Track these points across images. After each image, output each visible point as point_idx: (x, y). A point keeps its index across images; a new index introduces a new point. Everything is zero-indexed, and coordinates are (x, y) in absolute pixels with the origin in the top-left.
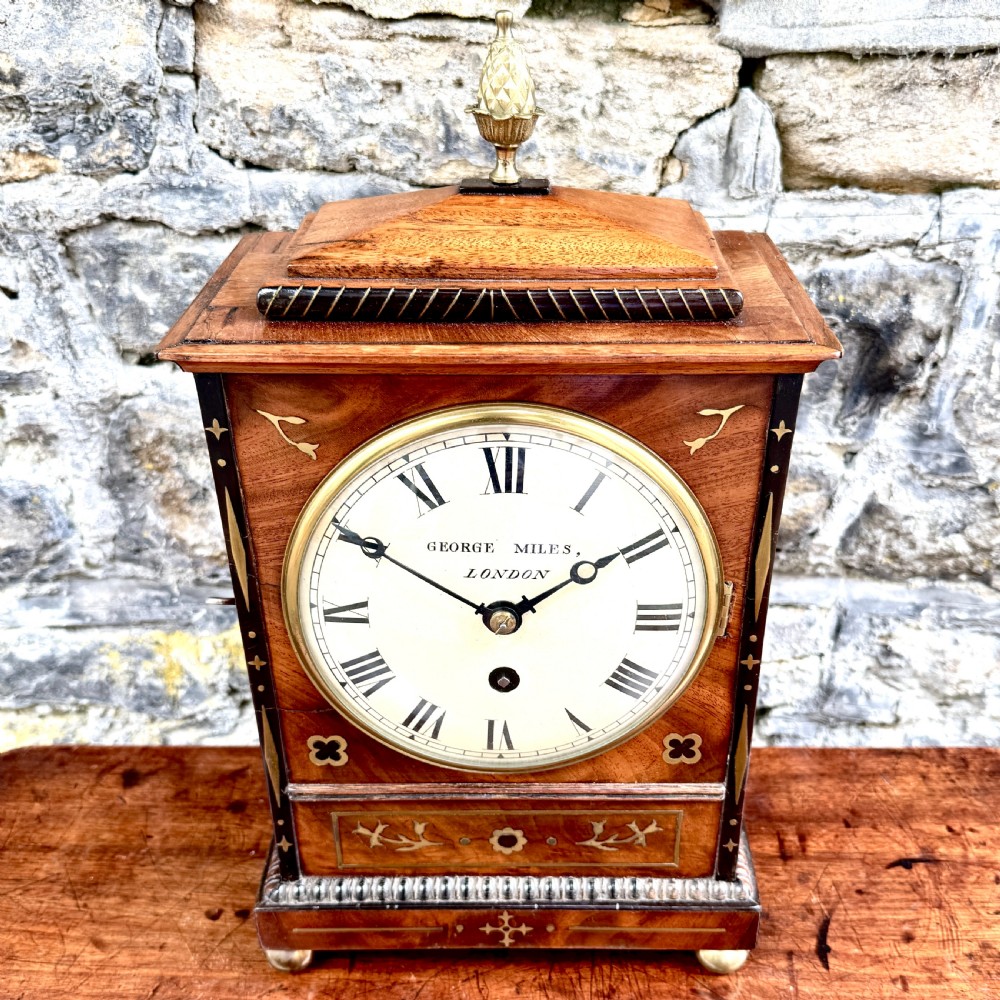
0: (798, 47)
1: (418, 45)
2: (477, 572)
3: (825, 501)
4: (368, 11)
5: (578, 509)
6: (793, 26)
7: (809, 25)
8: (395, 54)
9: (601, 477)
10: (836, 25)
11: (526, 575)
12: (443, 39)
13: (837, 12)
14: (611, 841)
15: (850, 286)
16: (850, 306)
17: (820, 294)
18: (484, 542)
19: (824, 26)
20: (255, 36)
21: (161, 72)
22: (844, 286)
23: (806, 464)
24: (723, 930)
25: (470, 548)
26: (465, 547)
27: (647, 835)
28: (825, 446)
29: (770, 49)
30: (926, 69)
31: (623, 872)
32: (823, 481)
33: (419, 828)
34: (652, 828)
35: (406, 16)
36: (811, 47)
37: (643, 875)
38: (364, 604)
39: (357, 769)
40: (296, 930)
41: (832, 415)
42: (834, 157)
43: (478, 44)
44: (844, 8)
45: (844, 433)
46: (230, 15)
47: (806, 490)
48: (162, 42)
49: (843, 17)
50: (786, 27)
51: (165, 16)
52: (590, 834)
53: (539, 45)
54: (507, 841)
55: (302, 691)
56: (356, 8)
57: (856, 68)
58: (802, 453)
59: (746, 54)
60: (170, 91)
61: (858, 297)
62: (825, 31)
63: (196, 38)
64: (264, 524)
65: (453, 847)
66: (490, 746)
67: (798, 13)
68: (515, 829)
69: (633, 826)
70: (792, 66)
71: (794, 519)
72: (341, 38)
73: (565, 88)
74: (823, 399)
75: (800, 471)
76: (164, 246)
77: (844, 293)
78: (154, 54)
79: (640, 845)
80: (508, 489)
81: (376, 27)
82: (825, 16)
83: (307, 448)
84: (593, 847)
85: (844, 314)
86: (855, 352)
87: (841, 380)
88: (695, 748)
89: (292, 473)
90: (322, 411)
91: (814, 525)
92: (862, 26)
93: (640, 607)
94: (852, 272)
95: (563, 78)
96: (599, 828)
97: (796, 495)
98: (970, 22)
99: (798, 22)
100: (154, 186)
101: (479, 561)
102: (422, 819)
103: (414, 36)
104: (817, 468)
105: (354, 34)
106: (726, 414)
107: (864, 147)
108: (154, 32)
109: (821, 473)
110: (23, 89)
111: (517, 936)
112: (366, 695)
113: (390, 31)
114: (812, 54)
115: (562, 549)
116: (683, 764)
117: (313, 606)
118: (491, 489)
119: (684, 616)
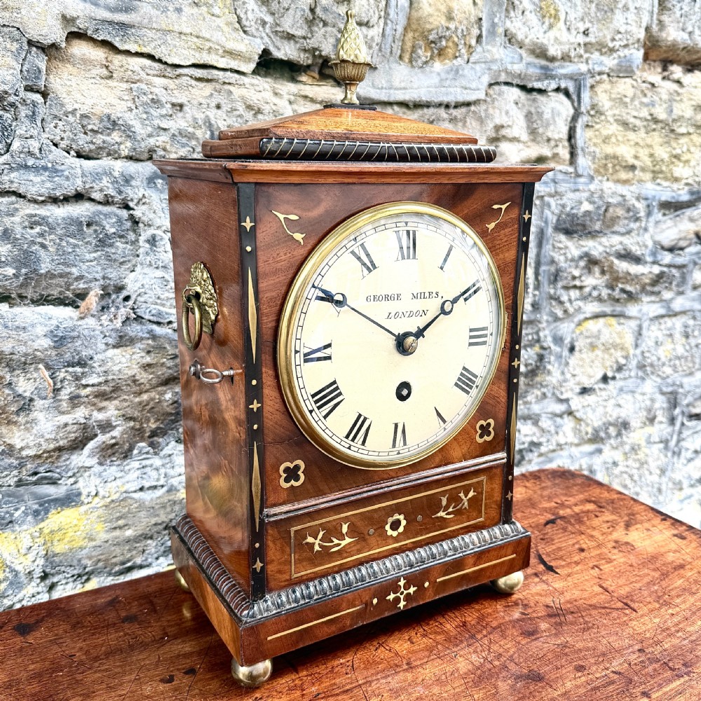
0: (386, 99)
1: (193, 83)
2: (393, 314)
4: (164, 59)
5: (442, 268)
6: (382, 88)
7: (389, 88)
8: (180, 87)
9: (451, 247)
10: (401, 89)
11: (417, 314)
12: (208, 81)
13: (400, 83)
14: (451, 510)
18: (396, 293)
19: (396, 89)
20: (89, 70)
21: (23, 88)
24: (515, 555)
25: (389, 298)
26: (387, 298)
27: (469, 500)
29: (373, 99)
30: (442, 112)
31: (458, 533)
33: (345, 529)
34: (471, 494)
35: (187, 63)
36: (392, 99)
37: (468, 532)
38: (329, 345)
39: (309, 486)
40: (269, 638)
43: (229, 84)
44: (403, 81)
46: (73, 56)
48: (25, 68)
49: (403, 85)
50: (379, 88)
51: (29, 52)
52: (440, 507)
53: (261, 89)
54: (395, 526)
55: (280, 426)
56: (157, 57)
57: (411, 112)
60: (29, 102)
62: (396, 92)
63: (46, 70)
64: (268, 295)
65: (365, 540)
66: (394, 446)
67: (383, 82)
68: (400, 514)
69: (462, 495)
72: (148, 75)
76: (17, 210)
78: (19, 76)
79: (465, 508)
80: (409, 257)
81: (169, 70)
82: (396, 84)
83: (299, 236)
84: (441, 517)
88: (491, 429)
89: (289, 255)
90: (309, 210)
92: (413, 90)
93: (471, 330)
95: (274, 108)
96: (444, 502)
98: (459, 90)
99: (384, 86)
100: (14, 166)
101: (393, 306)
102: (347, 520)
103: (191, 77)
105: (155, 73)
106: (503, 207)
108: (21, 61)
111: (407, 597)
112: (325, 417)
113: (177, 73)
114: (390, 104)
115: (434, 295)
116: (485, 441)
117: (296, 352)
118: (400, 258)
119: (489, 335)
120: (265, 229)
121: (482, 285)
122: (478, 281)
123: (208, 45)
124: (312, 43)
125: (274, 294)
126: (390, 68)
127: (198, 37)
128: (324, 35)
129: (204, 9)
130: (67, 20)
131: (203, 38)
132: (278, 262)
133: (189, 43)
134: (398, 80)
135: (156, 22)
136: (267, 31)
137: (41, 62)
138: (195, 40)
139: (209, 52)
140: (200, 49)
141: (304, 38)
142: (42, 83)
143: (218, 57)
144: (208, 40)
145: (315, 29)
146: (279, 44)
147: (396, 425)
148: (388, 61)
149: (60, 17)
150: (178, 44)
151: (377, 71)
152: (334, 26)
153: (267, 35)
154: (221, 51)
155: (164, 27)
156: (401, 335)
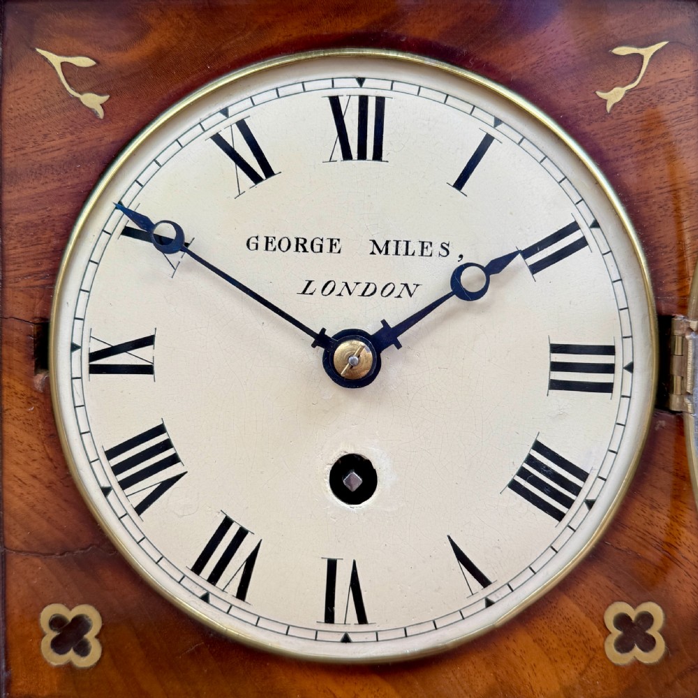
2: (317, 286)
5: (459, 184)
9: (488, 140)
11: (387, 290)
18: (326, 235)
25: (308, 246)
26: (301, 245)
38: (148, 341)
64: (20, 218)
66: (329, 618)
80: (362, 155)
83: (93, 101)
88: (654, 631)
89: (70, 138)
90: (118, 48)
93: (556, 349)
101: (318, 266)
106: (647, 53)
112: (140, 509)
115: (437, 248)
116: (637, 664)
117: (74, 347)
118: (338, 153)
119: (618, 369)
120: (20, 85)
121: (589, 239)
122: (574, 227)
125: (33, 217)
132: (44, 151)
147: (332, 565)
156: (330, 333)
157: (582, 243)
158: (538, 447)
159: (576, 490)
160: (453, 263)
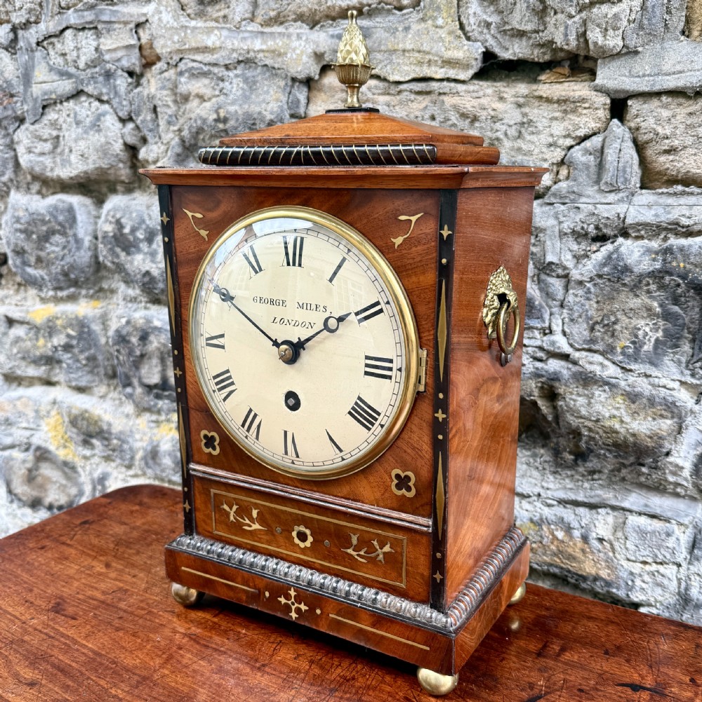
0: (647, 89)
1: (413, 97)
2: (278, 320)
3: (676, 428)
4: (388, 78)
5: (331, 280)
6: (644, 76)
7: (655, 75)
8: (401, 103)
9: (344, 260)
10: (674, 73)
11: (303, 324)
12: (428, 93)
13: (674, 65)
14: (362, 553)
15: (688, 255)
16: (690, 271)
17: (664, 260)
18: (281, 299)
19: (667, 74)
20: (334, 96)
21: (288, 116)
22: (684, 256)
23: (662, 395)
24: (429, 648)
25: (274, 302)
26: (272, 302)
27: (385, 554)
28: (678, 383)
29: (628, 91)
31: (370, 583)
32: (676, 411)
33: (255, 513)
34: (387, 549)
35: (407, 78)
36: (657, 88)
37: (384, 590)
38: (223, 336)
40: (183, 569)
41: (684, 360)
42: (676, 164)
43: (444, 94)
44: (679, 62)
45: (693, 375)
47: (662, 416)
48: (290, 100)
49: (678, 68)
50: (639, 76)
51: (292, 86)
52: (349, 545)
53: (481, 93)
54: (302, 537)
56: (382, 77)
57: (691, 102)
58: (659, 386)
59: (613, 96)
61: (696, 266)
62: (666, 78)
63: (309, 99)
65: (273, 535)
66: (286, 453)
67: (647, 67)
68: (306, 528)
69: (375, 543)
70: (645, 103)
71: (651, 438)
72: (374, 94)
73: (495, 119)
74: (677, 346)
75: (657, 400)
77: (684, 261)
78: (286, 107)
79: (380, 561)
80: (294, 264)
81: (392, 87)
82: (667, 67)
83: (204, 233)
84: (352, 555)
85: (684, 277)
86: (697, 310)
87: (689, 333)
88: (411, 484)
89: (197, 249)
90: (211, 210)
91: (667, 446)
92: (692, 73)
93: (367, 358)
94: (690, 246)
95: (492, 113)
96: (354, 540)
97: (654, 419)
99: (648, 72)
102: (256, 506)
103: (411, 91)
104: (670, 399)
105: (380, 91)
106: (414, 219)
107: (695, 155)
108: (287, 95)
109: (674, 403)
110: (228, 125)
111: (298, 611)
112: (224, 400)
113: (398, 90)
114: (658, 94)
115: (322, 308)
116: (404, 496)
117: (201, 335)
118: (285, 263)
119: (394, 369)
120: (179, 225)
121: (384, 310)
122: (377, 303)
123: (428, 57)
124: (545, 36)
126: (662, 48)
127: (419, 52)
128: (555, 24)
129: (430, 22)
130: (318, 56)
131: (424, 52)
133: (411, 59)
134: (671, 62)
135: (384, 45)
136: (492, 32)
137: (301, 95)
138: (417, 55)
139: (429, 65)
140: (420, 63)
141: (537, 32)
142: (302, 111)
143: (437, 69)
144: (428, 53)
145: (548, 19)
146: (507, 44)
147: (286, 432)
148: (663, 39)
149: (312, 54)
150: (401, 61)
151: (640, 56)
152: (563, 12)
153: (493, 36)
154: (440, 62)
155: (390, 47)
156: (279, 341)
157: (381, 311)
158: (359, 398)
159: (376, 420)
160: (327, 315)
